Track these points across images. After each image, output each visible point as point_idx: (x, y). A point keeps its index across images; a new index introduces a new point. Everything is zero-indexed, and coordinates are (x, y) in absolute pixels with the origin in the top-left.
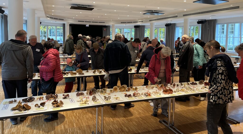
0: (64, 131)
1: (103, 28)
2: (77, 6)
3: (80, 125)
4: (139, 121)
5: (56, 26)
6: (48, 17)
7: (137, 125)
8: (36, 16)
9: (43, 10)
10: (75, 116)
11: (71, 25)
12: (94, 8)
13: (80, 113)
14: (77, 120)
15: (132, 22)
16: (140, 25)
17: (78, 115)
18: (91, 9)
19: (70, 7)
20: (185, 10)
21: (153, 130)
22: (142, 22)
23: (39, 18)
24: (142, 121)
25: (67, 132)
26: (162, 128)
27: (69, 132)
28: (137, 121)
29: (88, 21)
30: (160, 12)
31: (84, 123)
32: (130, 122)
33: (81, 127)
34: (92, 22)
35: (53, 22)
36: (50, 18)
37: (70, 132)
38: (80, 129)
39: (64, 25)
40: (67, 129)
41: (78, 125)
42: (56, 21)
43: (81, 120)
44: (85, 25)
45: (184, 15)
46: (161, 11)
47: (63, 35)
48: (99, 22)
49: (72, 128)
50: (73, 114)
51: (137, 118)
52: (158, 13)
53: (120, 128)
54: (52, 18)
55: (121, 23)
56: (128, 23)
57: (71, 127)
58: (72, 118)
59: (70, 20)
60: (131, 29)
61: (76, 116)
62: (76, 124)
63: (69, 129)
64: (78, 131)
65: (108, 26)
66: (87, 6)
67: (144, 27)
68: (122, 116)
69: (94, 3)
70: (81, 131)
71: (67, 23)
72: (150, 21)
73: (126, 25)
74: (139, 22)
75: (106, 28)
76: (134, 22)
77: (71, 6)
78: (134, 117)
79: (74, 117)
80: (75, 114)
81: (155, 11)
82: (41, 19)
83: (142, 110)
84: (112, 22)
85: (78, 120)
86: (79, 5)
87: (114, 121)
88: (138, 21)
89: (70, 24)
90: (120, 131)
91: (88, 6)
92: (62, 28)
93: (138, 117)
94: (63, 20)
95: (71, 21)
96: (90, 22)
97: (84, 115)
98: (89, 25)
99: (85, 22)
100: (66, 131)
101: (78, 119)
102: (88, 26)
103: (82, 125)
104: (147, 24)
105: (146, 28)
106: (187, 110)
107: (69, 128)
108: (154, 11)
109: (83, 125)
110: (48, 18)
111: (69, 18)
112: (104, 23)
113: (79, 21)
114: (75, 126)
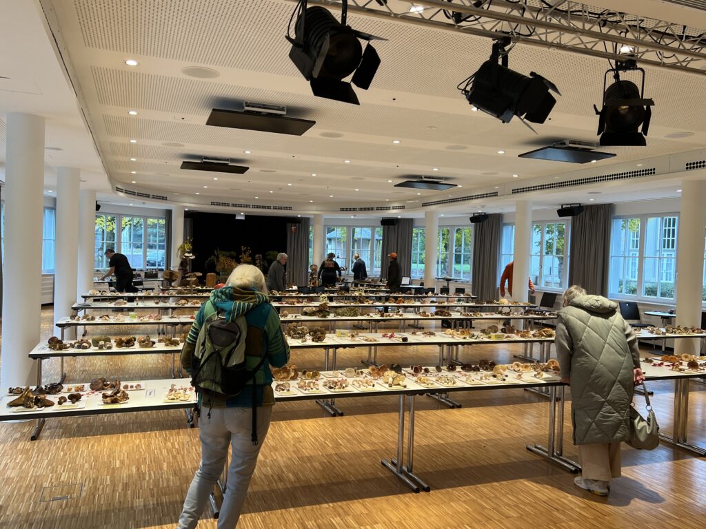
0: (137, 477)
1: (289, 225)
2: (199, 161)
3: (179, 467)
4: (329, 462)
5: (146, 218)
6: (121, 190)
7: (321, 469)
8: (83, 186)
9: (102, 171)
10: (169, 448)
11: (190, 215)
12: (248, 168)
13: (183, 443)
14: (172, 457)
15: (372, 209)
16: (399, 217)
17: (177, 447)
18: (242, 170)
19: (180, 163)
20: (516, 176)
21: (357, 480)
22: (403, 207)
23: (93, 192)
24: (337, 461)
25: (144, 479)
26: (383, 476)
27: (147, 479)
28: (325, 461)
29: (242, 202)
30: (443, 182)
31: (189, 463)
32: (306, 463)
33: (180, 470)
34: (255, 207)
35: (135, 206)
36: (127, 192)
37: (150, 479)
38: (175, 474)
39: (168, 214)
40: (144, 474)
41: (172, 467)
42: (144, 203)
43: (183, 458)
44: (234, 216)
45: (515, 191)
46: (446, 179)
47: (165, 244)
48: (275, 208)
49: (156, 472)
50: (165, 444)
51: (327, 455)
52: (437, 183)
53: (278, 475)
54: (132, 193)
55: (342, 210)
56: (361, 209)
57: (154, 470)
58: (161, 452)
59: (187, 199)
60: (373, 228)
61: (173, 448)
62: (168, 463)
63: (150, 474)
64: (171, 477)
65: (302, 218)
66: (228, 160)
67: (410, 222)
68: (292, 450)
69: (248, 152)
70: (177, 477)
71: (179, 207)
72: (425, 205)
73: (356, 218)
74: (394, 208)
75: (297, 224)
76: (378, 209)
77: (184, 162)
78: (320, 454)
79: (167, 450)
80: (169, 444)
81: (429, 178)
82: (100, 197)
83: (348, 440)
84: (314, 207)
85: (175, 457)
86: (206, 158)
87: (267, 460)
88: (391, 206)
89: (185, 212)
90: (275, 480)
91: (233, 160)
92: (163, 222)
93: (331, 455)
94: (164, 199)
95: (190, 203)
96: (248, 206)
97: (194, 448)
98: (246, 216)
99: (233, 205)
100: (140, 477)
101: (175, 454)
102: (243, 218)
103: (183, 467)
104: (417, 214)
105: (417, 227)
106: (467, 441)
107: (149, 471)
108: (425, 177)
109: (186, 466)
110: (121, 194)
111: (183, 194)
112: (290, 208)
113: (213, 204)
114: (165, 469)
